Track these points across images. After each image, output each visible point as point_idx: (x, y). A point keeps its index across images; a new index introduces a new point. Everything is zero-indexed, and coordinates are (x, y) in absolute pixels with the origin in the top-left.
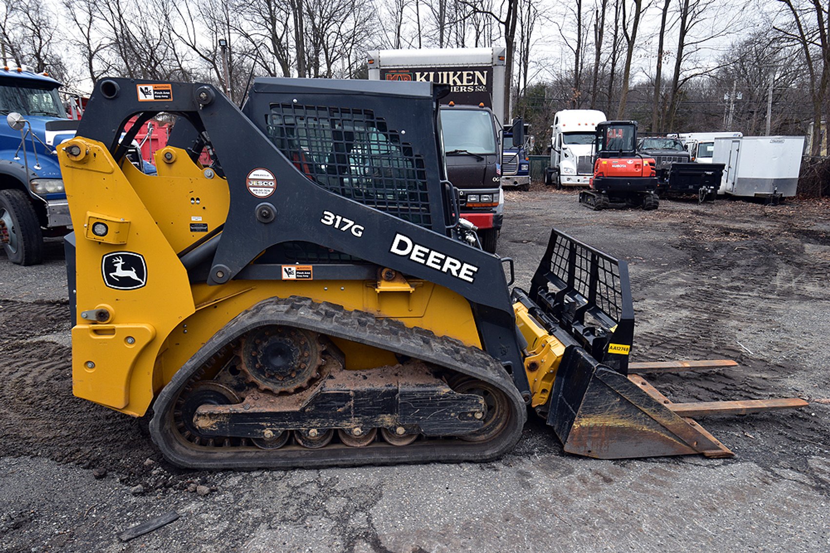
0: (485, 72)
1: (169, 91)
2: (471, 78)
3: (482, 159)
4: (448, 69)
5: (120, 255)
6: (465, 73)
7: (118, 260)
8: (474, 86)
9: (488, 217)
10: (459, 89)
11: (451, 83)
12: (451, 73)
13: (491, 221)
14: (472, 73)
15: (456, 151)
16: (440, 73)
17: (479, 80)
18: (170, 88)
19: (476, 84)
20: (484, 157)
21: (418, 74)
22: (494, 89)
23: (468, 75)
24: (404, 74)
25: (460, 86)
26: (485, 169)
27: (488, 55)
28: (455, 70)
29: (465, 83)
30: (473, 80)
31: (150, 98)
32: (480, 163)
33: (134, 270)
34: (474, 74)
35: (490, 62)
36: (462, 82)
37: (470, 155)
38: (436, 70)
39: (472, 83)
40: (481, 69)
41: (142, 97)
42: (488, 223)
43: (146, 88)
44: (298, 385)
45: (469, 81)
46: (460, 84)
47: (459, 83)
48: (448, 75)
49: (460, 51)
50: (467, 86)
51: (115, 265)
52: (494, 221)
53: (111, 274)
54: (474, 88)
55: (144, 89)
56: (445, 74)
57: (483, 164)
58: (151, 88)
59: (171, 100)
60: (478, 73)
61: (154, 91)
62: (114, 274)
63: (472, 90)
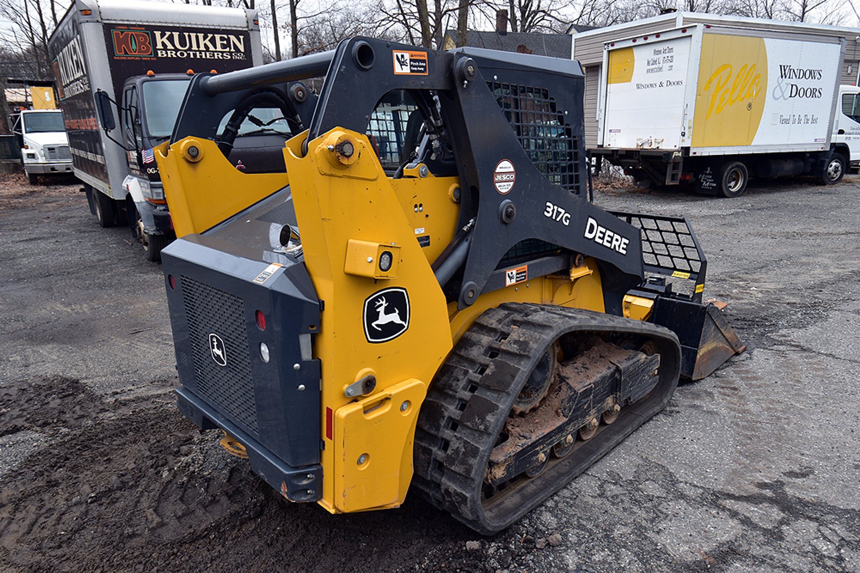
0: (242, 37)
1: (424, 61)
2: (225, 42)
4: (197, 30)
5: (382, 294)
6: (217, 37)
7: (381, 302)
8: (231, 53)
10: (214, 56)
11: (202, 48)
12: (201, 36)
14: (226, 36)
16: (186, 34)
17: (235, 47)
18: (426, 58)
19: (232, 50)
21: (158, 34)
22: (253, 57)
23: (222, 39)
24: (138, 33)
27: (241, 18)
28: (206, 31)
29: (219, 48)
30: (228, 45)
31: (406, 70)
33: (397, 311)
34: (229, 38)
35: (246, 25)
36: (215, 47)
38: (182, 30)
39: (228, 49)
40: (237, 33)
41: (398, 69)
43: (402, 56)
44: (542, 396)
45: (223, 46)
46: (214, 50)
47: (212, 48)
48: (197, 37)
49: (207, 9)
50: (222, 52)
51: (378, 310)
53: (373, 324)
54: (231, 55)
55: (400, 57)
56: (193, 35)
58: (407, 56)
59: (427, 74)
60: (232, 38)
61: (411, 60)
62: (377, 322)
63: (229, 57)
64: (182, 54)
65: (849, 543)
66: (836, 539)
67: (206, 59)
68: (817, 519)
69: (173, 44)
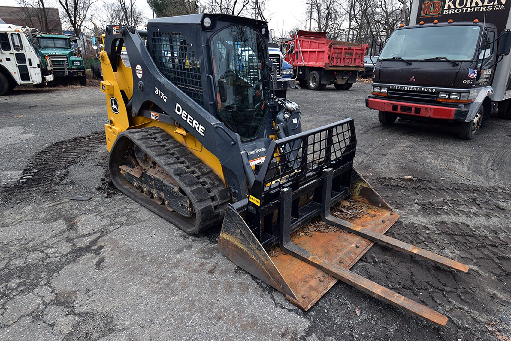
3: (458, 65)
8: (494, 6)
9: (451, 110)
10: (480, 9)
11: (473, 5)
13: (453, 114)
15: (437, 58)
19: (496, 3)
20: (460, 63)
24: (437, 1)
25: (480, 6)
26: (458, 72)
29: (486, 4)
32: (455, 68)
37: (448, 61)
39: (492, 4)
41: (114, 33)
42: (450, 115)
45: (489, 2)
46: (482, 5)
47: (480, 4)
50: (487, 6)
52: (455, 114)
54: (493, 8)
57: (457, 69)
59: (120, 33)
61: (116, 29)
63: (491, 9)
64: (458, 11)
65: (46, 258)
66: (51, 256)
67: (474, 12)
68: (67, 255)
69: (455, 5)
